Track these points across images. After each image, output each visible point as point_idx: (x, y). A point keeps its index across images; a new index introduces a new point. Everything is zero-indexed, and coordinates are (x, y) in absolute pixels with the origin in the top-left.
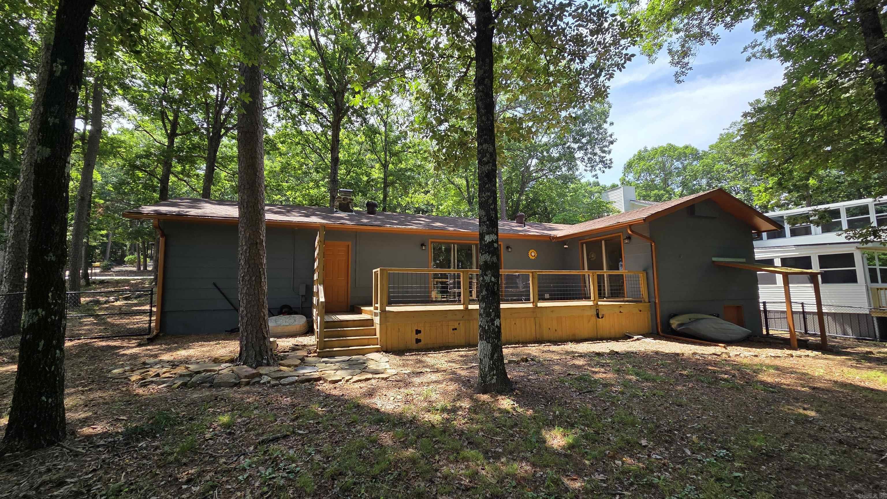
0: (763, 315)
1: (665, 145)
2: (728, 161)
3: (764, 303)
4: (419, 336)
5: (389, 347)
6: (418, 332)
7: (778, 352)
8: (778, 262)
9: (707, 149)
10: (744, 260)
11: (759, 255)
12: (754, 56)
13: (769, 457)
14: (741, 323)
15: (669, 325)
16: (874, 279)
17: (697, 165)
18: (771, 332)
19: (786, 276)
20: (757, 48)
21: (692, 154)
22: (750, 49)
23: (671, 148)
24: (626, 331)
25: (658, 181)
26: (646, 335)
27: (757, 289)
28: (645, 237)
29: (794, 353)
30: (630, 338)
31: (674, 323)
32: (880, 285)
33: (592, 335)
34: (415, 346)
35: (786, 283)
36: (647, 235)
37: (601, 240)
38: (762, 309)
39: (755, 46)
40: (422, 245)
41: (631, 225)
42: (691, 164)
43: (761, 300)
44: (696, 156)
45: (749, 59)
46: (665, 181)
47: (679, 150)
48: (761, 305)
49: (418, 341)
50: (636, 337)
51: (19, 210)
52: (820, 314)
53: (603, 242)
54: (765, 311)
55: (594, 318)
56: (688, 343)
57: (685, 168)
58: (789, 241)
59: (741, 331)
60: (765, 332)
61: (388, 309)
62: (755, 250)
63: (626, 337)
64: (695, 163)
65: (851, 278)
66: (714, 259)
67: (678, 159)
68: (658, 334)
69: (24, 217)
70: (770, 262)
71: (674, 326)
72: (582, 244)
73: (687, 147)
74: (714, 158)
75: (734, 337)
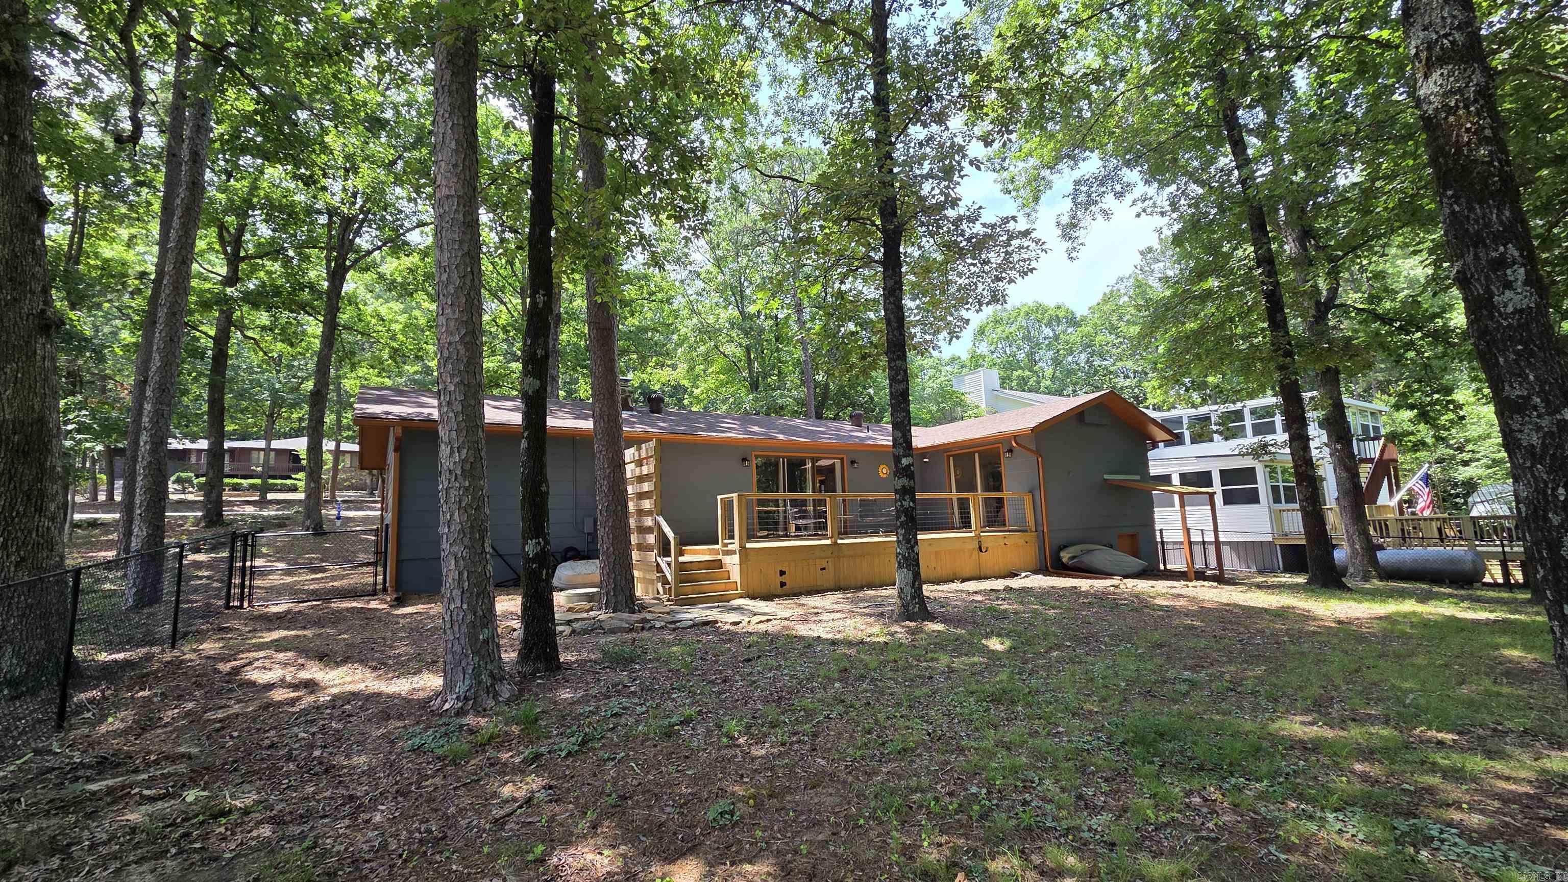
0: (1159, 547)
1: (1031, 304)
2: (1113, 329)
3: (1161, 531)
4: (783, 579)
5: (751, 592)
6: (782, 573)
7: (1175, 583)
8: (1176, 480)
9: (1085, 312)
10: (1138, 477)
11: (1155, 469)
12: (1144, 211)
13: (1161, 646)
14: (1136, 555)
15: (1059, 559)
16: (1277, 500)
17: (1074, 335)
18: (1169, 567)
19: (1182, 495)
20: (1147, 202)
21: (1066, 318)
22: (1139, 204)
23: (1040, 308)
24: (1013, 569)
25: (1021, 356)
26: (1035, 572)
27: (1153, 512)
28: (1029, 450)
29: (1190, 584)
30: (1017, 575)
31: (1065, 556)
32: (1284, 506)
33: (975, 573)
34: (779, 591)
35: (1182, 505)
36: (1033, 447)
37: (974, 453)
38: (1159, 540)
39: (1145, 200)
40: (744, 460)
41: (1016, 437)
42: (1064, 332)
43: (1157, 527)
44: (1073, 322)
45: (1138, 215)
46: (1030, 355)
47: (1050, 312)
48: (1158, 533)
49: (783, 584)
50: (1023, 574)
51: (156, 411)
52: (1217, 543)
53: (977, 455)
54: (1163, 543)
55: (976, 552)
56: (1083, 578)
57: (1056, 337)
58: (1188, 450)
59: (1137, 563)
60: (1162, 567)
61: (748, 545)
62: (1150, 463)
63: (1013, 575)
64: (1070, 330)
65: (1252, 498)
66: (1106, 477)
67: (1049, 325)
68: (1047, 570)
69: (163, 420)
70: (1166, 479)
71: (1065, 560)
72: (949, 457)
73: (1059, 307)
74: (1095, 324)
75: (1130, 570)
